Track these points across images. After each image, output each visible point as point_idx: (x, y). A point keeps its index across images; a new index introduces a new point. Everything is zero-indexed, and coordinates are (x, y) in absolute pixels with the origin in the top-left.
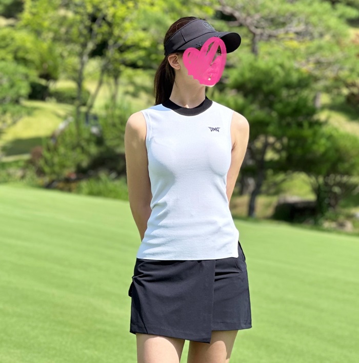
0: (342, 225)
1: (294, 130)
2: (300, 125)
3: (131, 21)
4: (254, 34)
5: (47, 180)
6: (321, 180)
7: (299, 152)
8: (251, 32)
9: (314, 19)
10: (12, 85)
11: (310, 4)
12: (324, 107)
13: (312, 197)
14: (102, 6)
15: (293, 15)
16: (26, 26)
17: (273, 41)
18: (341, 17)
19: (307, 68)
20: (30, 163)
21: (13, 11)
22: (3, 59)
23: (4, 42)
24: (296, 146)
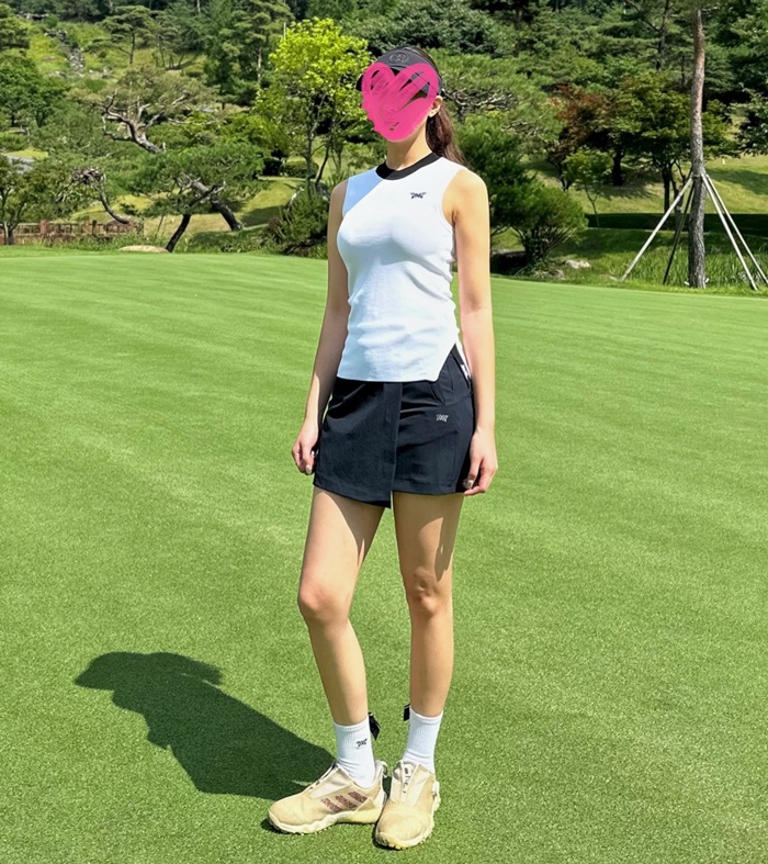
0: (553, 273)
1: (505, 188)
2: (511, 183)
3: (351, 100)
4: (460, 108)
5: (285, 245)
6: (529, 233)
7: (509, 206)
9: (513, 88)
10: (249, 164)
11: (508, 76)
12: (529, 166)
13: (522, 248)
14: (324, 89)
15: (493, 87)
16: (257, 111)
17: (478, 111)
18: (537, 84)
19: (512, 132)
20: (269, 230)
21: (246, 99)
22: (240, 141)
23: (240, 127)
24: (506, 201)
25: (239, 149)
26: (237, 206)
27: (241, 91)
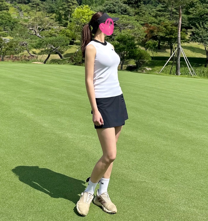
0: (143, 71)
1: (131, 50)
2: (132, 48)
4: (120, 28)
5: (74, 63)
6: (137, 61)
8: (120, 27)
9: (134, 24)
10: (66, 42)
11: (133, 21)
12: (137, 44)
13: (135, 65)
15: (129, 23)
16: (68, 28)
17: (125, 29)
18: (140, 23)
19: (133, 35)
20: (70, 59)
21: (65, 25)
22: (64, 36)
23: (64, 32)
24: (131, 53)
25: (63, 38)
26: (62, 53)
27: (64, 23)
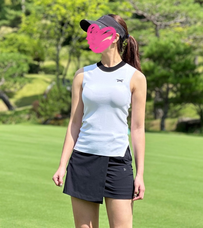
1: (184, 79)
2: (187, 76)
4: (156, 25)
5: (43, 119)
6: (202, 107)
7: (188, 91)
8: (154, 24)
9: (190, 14)
10: (18, 66)
11: (187, 5)
12: (200, 65)
13: (198, 117)
14: (67, 16)
15: (178, 12)
16: (23, 31)
17: (168, 28)
19: (189, 42)
20: (33, 110)
21: (15, 23)
22: (12, 52)
23: (12, 42)
24: (186, 88)
25: (12, 58)
26: (11, 95)
27: (12, 18)
